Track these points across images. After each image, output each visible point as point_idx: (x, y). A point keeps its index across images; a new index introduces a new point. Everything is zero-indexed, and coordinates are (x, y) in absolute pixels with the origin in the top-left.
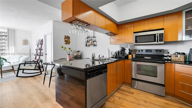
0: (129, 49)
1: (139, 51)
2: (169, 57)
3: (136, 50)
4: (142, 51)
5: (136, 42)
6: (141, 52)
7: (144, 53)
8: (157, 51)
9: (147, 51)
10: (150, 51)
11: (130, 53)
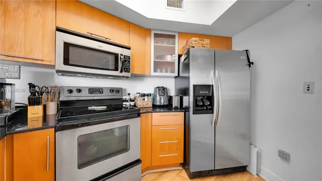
0: (32, 86)
1: (71, 91)
2: (131, 100)
3: (59, 90)
4: (79, 91)
5: (66, 61)
6: (75, 93)
7: (85, 96)
8: (112, 90)
9: (92, 91)
10: (100, 91)
11: (34, 100)
